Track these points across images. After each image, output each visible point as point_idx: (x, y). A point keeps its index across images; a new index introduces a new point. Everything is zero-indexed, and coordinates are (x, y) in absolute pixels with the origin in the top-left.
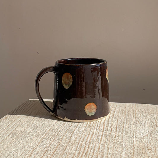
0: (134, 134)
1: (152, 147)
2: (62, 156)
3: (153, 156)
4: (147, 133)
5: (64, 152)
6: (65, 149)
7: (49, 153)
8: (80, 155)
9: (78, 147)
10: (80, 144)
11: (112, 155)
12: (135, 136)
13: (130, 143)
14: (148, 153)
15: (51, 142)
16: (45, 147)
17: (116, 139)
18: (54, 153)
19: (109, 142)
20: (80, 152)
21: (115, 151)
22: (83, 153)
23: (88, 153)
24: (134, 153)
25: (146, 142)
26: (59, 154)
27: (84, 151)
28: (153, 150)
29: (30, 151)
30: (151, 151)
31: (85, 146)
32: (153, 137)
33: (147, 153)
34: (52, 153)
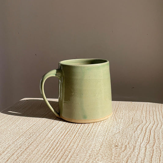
0: (107, 131)
1: (120, 143)
2: (32, 152)
3: (117, 152)
4: (120, 130)
5: (36, 148)
6: (38, 146)
7: (22, 149)
8: (49, 152)
9: (50, 144)
10: (53, 141)
11: (79, 152)
13: (100, 140)
14: (114, 149)
15: (27, 139)
16: (20, 144)
17: (88, 136)
18: (26, 149)
19: (81, 139)
20: (50, 149)
21: (83, 148)
22: (53, 149)
23: (57, 150)
24: (100, 150)
25: (116, 139)
27: (54, 148)
28: (119, 147)
29: (6, 148)
30: (117, 147)
31: (57, 143)
32: (124, 133)
34: (24, 150)
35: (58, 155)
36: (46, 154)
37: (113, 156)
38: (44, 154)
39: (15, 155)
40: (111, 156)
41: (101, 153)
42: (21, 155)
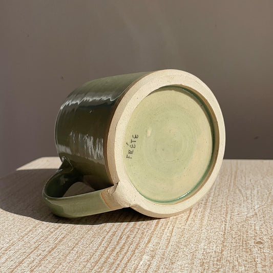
0: (227, 213)
1: (265, 237)
2: (66, 257)
3: (265, 256)
4: (257, 211)
5: (72, 249)
6: (77, 244)
7: (40, 252)
8: (105, 256)
9: (105, 240)
10: (110, 234)
11: (174, 256)
12: (229, 216)
13: (217, 230)
14: (255, 250)
15: (52, 230)
16: (37, 240)
17: (188, 223)
18: (50, 252)
19: (173, 229)
20: (105, 250)
21: (182, 247)
22: (113, 251)
23: (123, 253)
24: (222, 251)
25: (253, 227)
26: (62, 254)
27: (115, 248)
28: (266, 244)
29: (3, 249)
30: (261, 246)
31: (121, 238)
32: (267, 217)
33: (253, 250)
34: (45, 253)
35: (126, 264)
36: (97, 262)
37: (259, 266)
38: (92, 260)
39: (25, 265)
40: (254, 263)
41: (229, 259)
42: (39, 265)
